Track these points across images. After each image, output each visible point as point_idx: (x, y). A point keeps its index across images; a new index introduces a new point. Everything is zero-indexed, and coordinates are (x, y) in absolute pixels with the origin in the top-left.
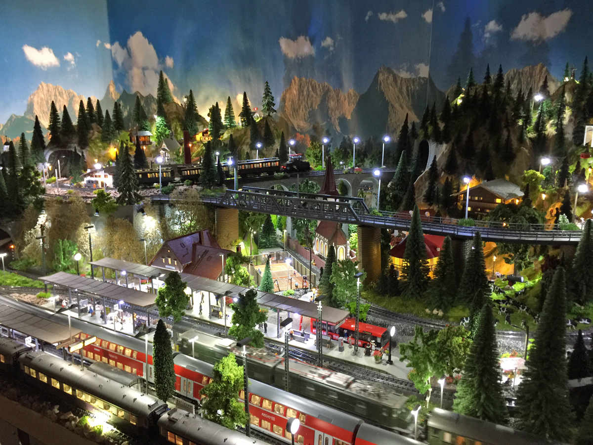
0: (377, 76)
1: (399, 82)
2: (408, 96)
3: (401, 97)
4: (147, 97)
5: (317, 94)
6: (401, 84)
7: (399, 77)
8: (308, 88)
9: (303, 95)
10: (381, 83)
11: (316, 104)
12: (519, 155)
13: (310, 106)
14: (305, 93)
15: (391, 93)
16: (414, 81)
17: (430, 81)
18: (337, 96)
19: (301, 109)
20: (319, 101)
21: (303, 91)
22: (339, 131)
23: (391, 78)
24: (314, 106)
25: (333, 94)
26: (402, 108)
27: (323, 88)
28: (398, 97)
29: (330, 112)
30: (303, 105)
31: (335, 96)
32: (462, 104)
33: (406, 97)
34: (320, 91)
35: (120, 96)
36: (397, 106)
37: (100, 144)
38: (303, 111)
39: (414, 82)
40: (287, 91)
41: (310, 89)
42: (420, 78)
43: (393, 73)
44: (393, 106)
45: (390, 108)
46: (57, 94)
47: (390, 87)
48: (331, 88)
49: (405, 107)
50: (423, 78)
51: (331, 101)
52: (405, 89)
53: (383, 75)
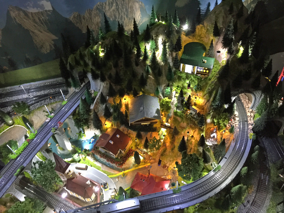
0: (8, 12)
1: (30, 16)
2: (43, 24)
3: (36, 25)
6: (33, 17)
7: (28, 12)
10: (15, 18)
15: (28, 24)
26: (41, 32)
28: (34, 26)
33: (41, 24)
36: (36, 31)
39: (43, 14)
42: (46, 11)
43: (21, 10)
44: (33, 33)
47: (25, 20)
49: (43, 31)
50: (49, 11)
52: (38, 20)
53: (14, 12)
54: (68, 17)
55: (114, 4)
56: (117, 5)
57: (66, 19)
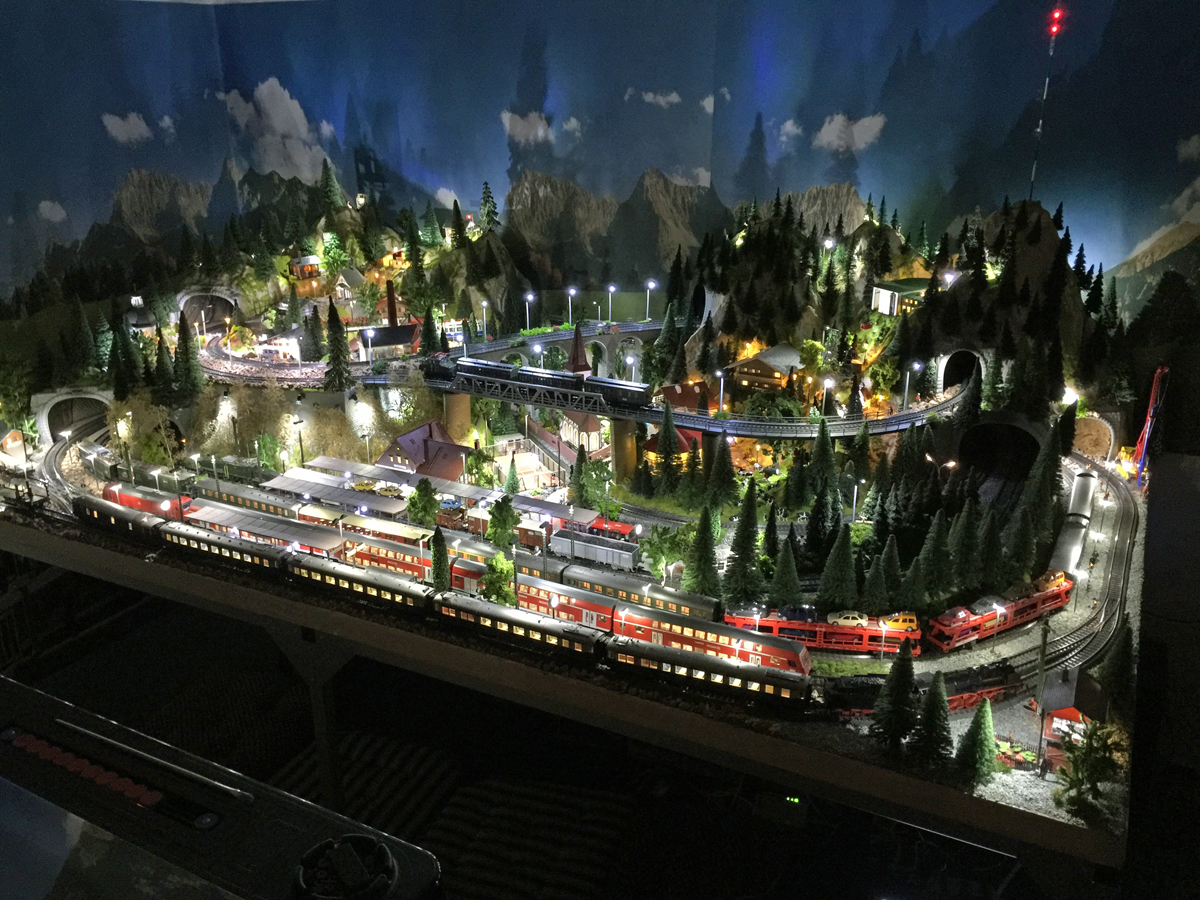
0: (643, 177)
1: (672, 189)
2: (685, 210)
3: (675, 210)
4: (290, 181)
5: (558, 198)
6: (675, 193)
7: (671, 183)
8: (545, 187)
10: (647, 190)
11: (557, 211)
12: (805, 315)
13: (548, 213)
15: (663, 206)
16: (691, 190)
17: (712, 191)
18: (588, 202)
19: (536, 217)
20: (561, 207)
21: (538, 192)
22: (592, 253)
23: (661, 183)
24: (554, 213)
25: (581, 198)
26: (677, 226)
27: (568, 189)
28: (671, 211)
29: (577, 224)
30: (539, 211)
31: (584, 202)
32: (742, 246)
33: (682, 211)
34: (563, 193)
35: (245, 177)
36: (670, 222)
37: (254, 284)
38: (538, 219)
39: (691, 193)
40: (514, 189)
41: (549, 189)
42: (699, 187)
43: (663, 176)
44: (665, 223)
45: (661, 226)
46: (154, 183)
47: (661, 196)
48: (579, 190)
49: (680, 224)
50: (704, 188)
51: (579, 210)
52: (680, 201)
53: (651, 178)
54: (729, 207)
55: (819, 202)
56: (824, 204)
57: (726, 210)
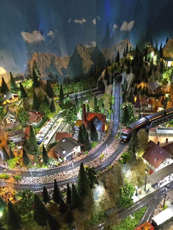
0: (76, 48)
1: (86, 49)
3: (86, 55)
5: (48, 60)
7: (85, 47)
8: (43, 57)
9: (40, 61)
10: (78, 51)
11: (48, 64)
13: (45, 66)
14: (41, 60)
15: (83, 55)
16: (91, 48)
17: (96, 48)
18: (59, 59)
19: (40, 68)
20: (50, 63)
21: (40, 60)
22: (63, 75)
23: (82, 48)
24: (47, 65)
25: (56, 58)
26: (87, 60)
27: (51, 56)
29: (56, 67)
30: (41, 66)
31: (58, 59)
33: (89, 55)
34: (50, 58)
36: (85, 59)
41: (44, 58)
42: (93, 47)
43: (83, 46)
45: (83, 61)
47: (82, 52)
48: (55, 56)
50: (94, 47)
51: (56, 62)
52: (88, 52)
53: (79, 47)
54: (101, 51)
55: (121, 45)
56: (122, 46)
